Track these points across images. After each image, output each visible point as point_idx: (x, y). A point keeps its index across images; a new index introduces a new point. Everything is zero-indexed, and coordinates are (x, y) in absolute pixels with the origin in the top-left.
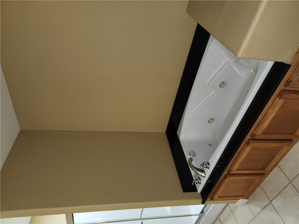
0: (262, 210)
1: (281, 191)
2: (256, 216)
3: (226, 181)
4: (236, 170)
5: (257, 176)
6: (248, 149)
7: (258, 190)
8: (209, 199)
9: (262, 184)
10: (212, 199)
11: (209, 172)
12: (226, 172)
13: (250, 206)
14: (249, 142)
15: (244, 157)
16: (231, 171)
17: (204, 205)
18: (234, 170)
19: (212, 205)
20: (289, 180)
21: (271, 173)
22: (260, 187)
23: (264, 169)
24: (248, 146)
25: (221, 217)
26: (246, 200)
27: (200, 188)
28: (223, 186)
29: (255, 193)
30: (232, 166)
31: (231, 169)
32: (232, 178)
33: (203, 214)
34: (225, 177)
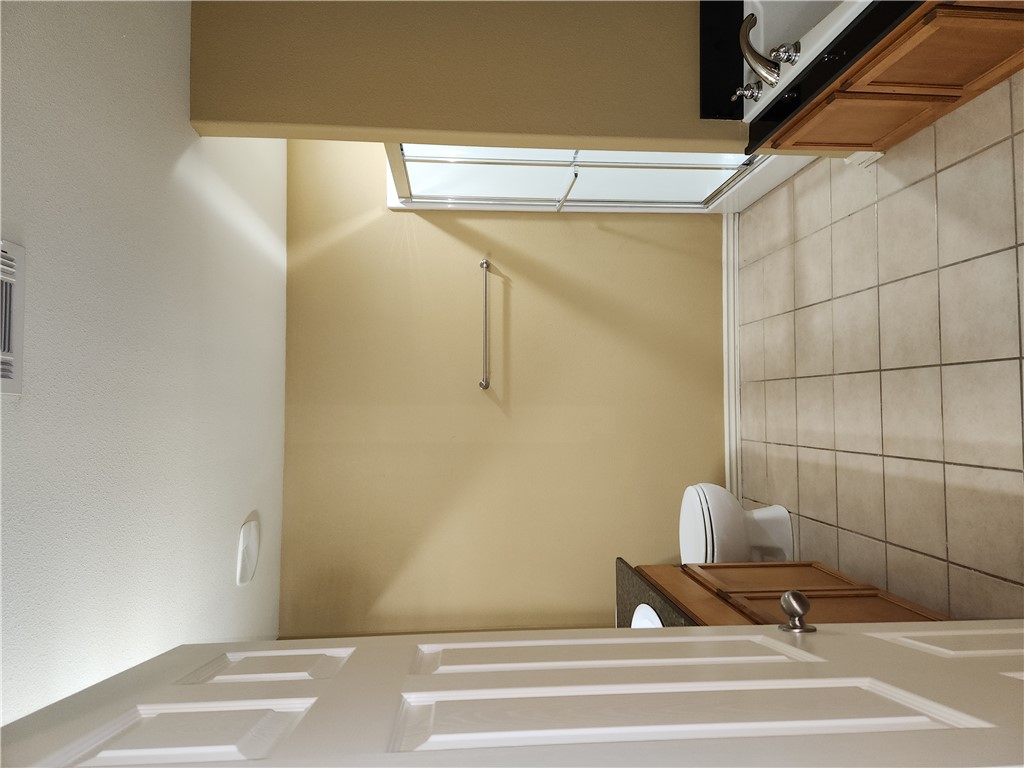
0: (906, 188)
1: (977, 154)
2: (883, 199)
3: (830, 107)
4: (869, 82)
5: (933, 100)
6: (925, 32)
7: (925, 134)
8: (768, 143)
9: (940, 122)
10: (775, 146)
11: (789, 74)
12: (836, 84)
13: (881, 169)
14: (936, 12)
15: (903, 54)
16: (852, 84)
17: (748, 157)
18: (862, 84)
19: (773, 157)
20: (1012, 131)
21: (980, 98)
22: (931, 127)
23: (959, 86)
24: (926, 24)
25: (798, 182)
26: (879, 155)
27: (752, 111)
28: (818, 119)
29: (912, 138)
30: (860, 72)
31: (853, 79)
32: (848, 103)
33: (750, 168)
34: (829, 99)
